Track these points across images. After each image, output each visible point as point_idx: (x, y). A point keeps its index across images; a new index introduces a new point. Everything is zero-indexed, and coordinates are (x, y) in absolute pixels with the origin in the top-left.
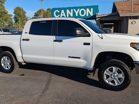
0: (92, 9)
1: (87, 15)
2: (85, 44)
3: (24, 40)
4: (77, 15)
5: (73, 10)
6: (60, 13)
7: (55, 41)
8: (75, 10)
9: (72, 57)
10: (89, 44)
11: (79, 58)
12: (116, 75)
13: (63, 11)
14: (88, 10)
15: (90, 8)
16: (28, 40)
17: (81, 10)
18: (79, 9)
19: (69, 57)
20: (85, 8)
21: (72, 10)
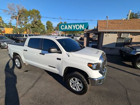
0: (83, 25)
2: (58, 59)
3: (24, 50)
4: (74, 29)
6: (64, 27)
8: (73, 25)
9: (51, 66)
10: (60, 59)
11: (55, 68)
12: (77, 84)
13: (66, 26)
14: (81, 25)
15: (82, 24)
18: (75, 25)
19: (49, 66)
20: (79, 24)
21: (71, 25)
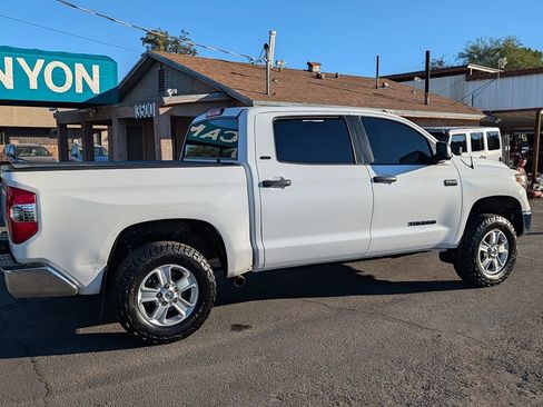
0: (96, 69)
1: (79, 89)
2: (447, 183)
3: (266, 184)
4: (34, 85)
5: (16, 63)
7: (376, 180)
8: (22, 61)
10: (454, 183)
14: (79, 67)
15: (88, 60)
16: (282, 184)
17: (52, 65)
18: (40, 62)
19: (411, 224)
20: (71, 59)
21: (8, 61)
